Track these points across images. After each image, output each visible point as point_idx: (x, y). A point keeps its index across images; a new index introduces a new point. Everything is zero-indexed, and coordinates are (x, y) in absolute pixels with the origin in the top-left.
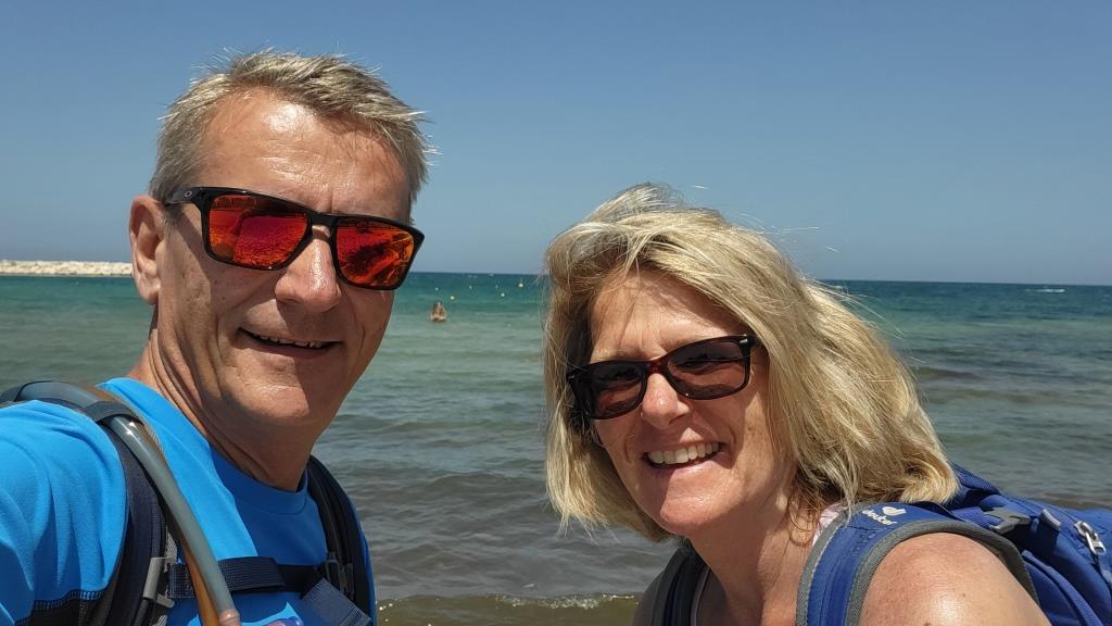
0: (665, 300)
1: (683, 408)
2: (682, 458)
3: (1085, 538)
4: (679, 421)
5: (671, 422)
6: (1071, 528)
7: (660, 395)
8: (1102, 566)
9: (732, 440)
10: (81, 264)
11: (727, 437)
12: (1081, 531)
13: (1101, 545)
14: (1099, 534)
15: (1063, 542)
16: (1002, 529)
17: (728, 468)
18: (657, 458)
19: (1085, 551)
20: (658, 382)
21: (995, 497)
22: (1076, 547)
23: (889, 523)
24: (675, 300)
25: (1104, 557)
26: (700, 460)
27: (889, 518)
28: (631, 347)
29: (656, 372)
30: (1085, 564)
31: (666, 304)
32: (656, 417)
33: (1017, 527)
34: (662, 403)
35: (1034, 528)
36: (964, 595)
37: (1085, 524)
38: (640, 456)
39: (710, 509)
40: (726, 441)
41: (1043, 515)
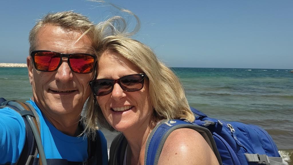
0: (121, 62)
1: (124, 95)
2: (122, 109)
3: (230, 128)
4: (123, 99)
5: (120, 99)
6: (226, 126)
7: (117, 91)
8: (234, 136)
9: (136, 105)
10: (6, 64)
11: (135, 104)
12: (228, 126)
13: (234, 130)
14: (234, 127)
15: (224, 129)
16: (206, 125)
17: (135, 112)
18: (115, 109)
19: (229, 132)
20: (117, 86)
21: (206, 118)
22: (227, 131)
23: (171, 125)
24: (124, 63)
25: (234, 133)
26: (127, 110)
27: (171, 124)
28: (109, 76)
29: (117, 83)
30: (230, 135)
31: (121, 64)
32: (116, 97)
33: (210, 125)
34: (118, 93)
35: (216, 126)
36: (188, 145)
37: (230, 125)
38: (110, 108)
39: (129, 124)
40: (135, 105)
41: (218, 122)
